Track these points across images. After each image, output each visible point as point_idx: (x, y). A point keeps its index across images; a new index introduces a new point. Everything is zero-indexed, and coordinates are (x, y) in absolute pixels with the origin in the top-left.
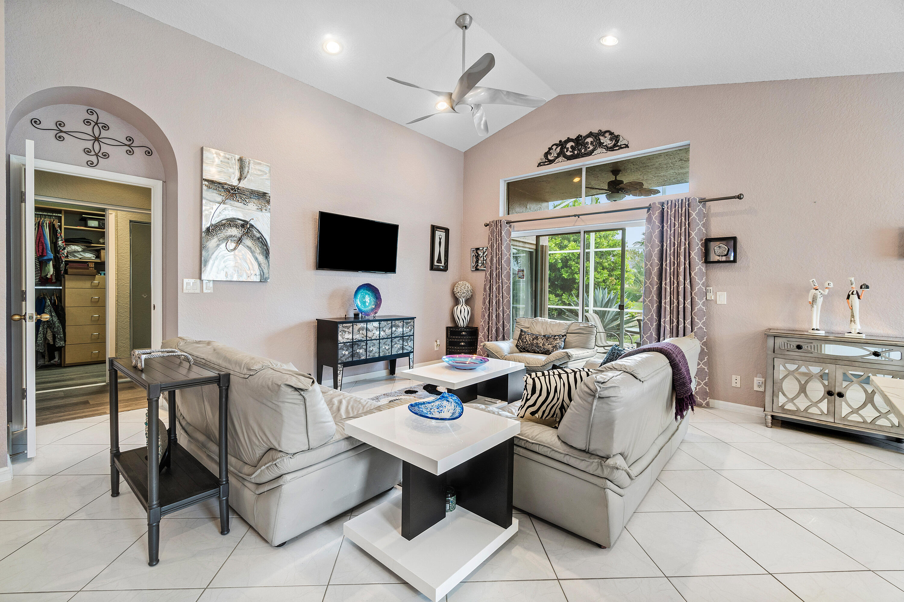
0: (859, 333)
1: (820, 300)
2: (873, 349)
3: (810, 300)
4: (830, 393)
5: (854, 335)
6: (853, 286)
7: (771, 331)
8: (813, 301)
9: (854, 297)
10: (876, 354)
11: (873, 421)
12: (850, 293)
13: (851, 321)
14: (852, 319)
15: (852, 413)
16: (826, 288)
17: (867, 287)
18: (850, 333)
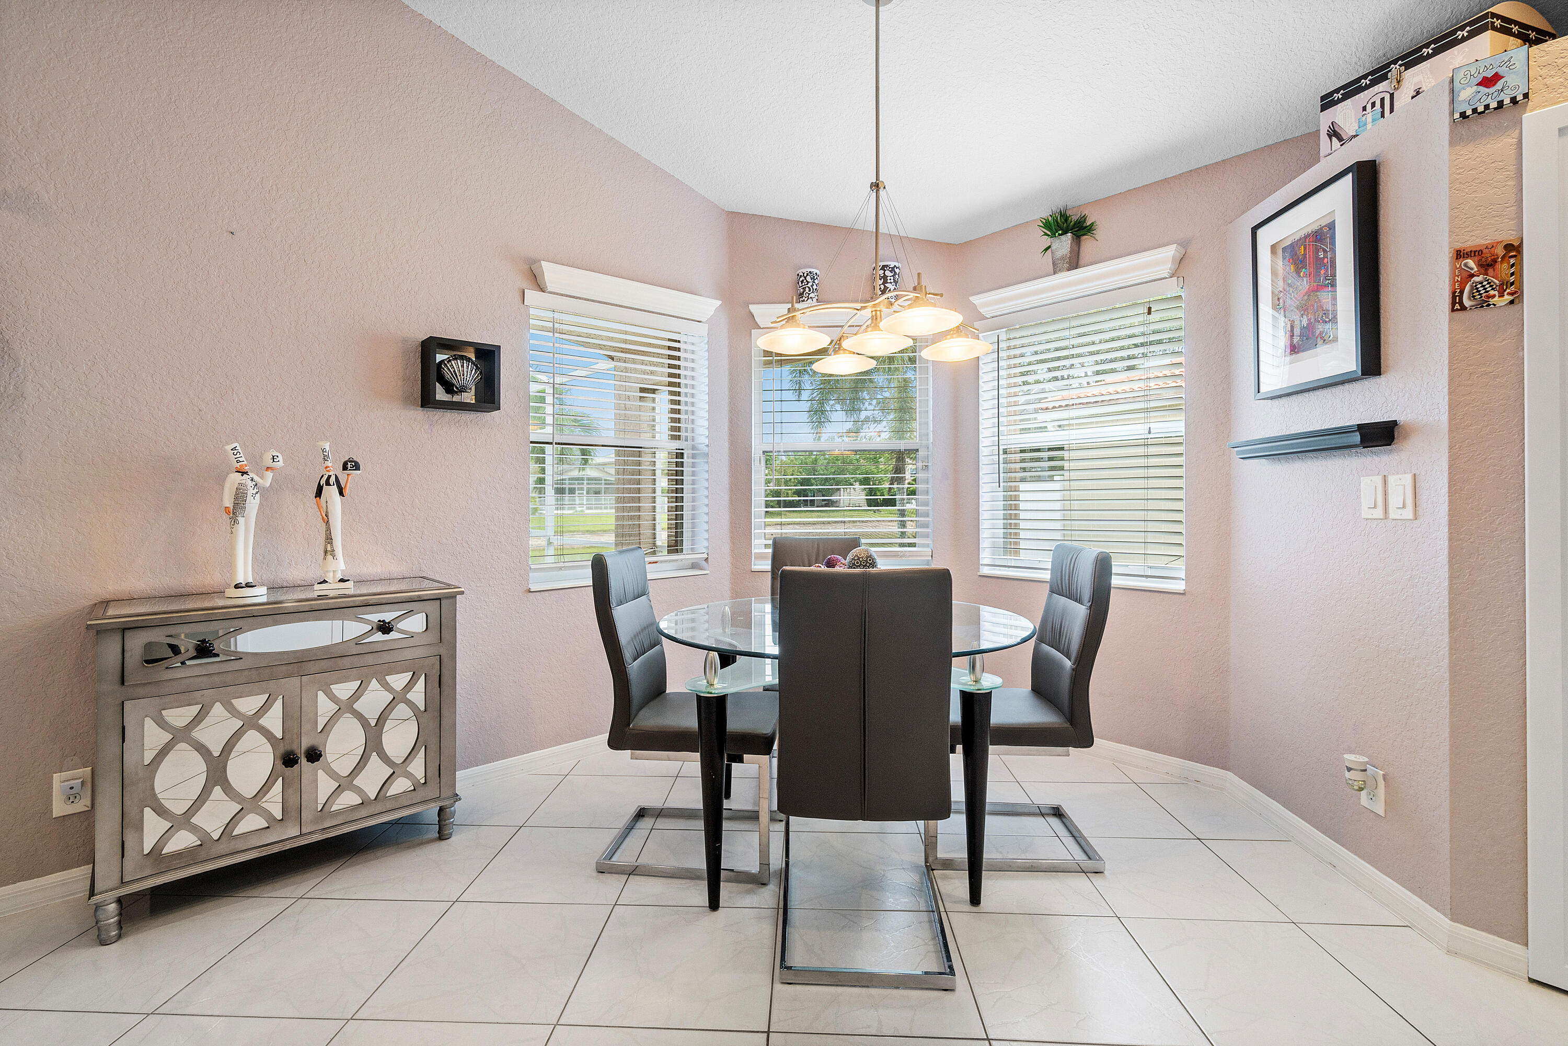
0: (342, 580)
1: (253, 504)
2: (375, 617)
3: (228, 502)
4: (289, 760)
5: (332, 588)
6: (329, 464)
7: (110, 612)
8: (236, 505)
9: (331, 492)
10: (385, 628)
11: (382, 792)
12: (323, 481)
13: (326, 552)
14: (329, 548)
15: (339, 790)
16: (268, 469)
17: (357, 467)
18: (325, 582)
